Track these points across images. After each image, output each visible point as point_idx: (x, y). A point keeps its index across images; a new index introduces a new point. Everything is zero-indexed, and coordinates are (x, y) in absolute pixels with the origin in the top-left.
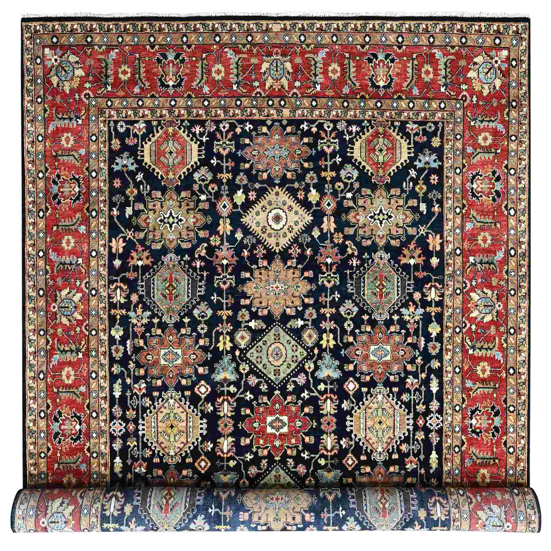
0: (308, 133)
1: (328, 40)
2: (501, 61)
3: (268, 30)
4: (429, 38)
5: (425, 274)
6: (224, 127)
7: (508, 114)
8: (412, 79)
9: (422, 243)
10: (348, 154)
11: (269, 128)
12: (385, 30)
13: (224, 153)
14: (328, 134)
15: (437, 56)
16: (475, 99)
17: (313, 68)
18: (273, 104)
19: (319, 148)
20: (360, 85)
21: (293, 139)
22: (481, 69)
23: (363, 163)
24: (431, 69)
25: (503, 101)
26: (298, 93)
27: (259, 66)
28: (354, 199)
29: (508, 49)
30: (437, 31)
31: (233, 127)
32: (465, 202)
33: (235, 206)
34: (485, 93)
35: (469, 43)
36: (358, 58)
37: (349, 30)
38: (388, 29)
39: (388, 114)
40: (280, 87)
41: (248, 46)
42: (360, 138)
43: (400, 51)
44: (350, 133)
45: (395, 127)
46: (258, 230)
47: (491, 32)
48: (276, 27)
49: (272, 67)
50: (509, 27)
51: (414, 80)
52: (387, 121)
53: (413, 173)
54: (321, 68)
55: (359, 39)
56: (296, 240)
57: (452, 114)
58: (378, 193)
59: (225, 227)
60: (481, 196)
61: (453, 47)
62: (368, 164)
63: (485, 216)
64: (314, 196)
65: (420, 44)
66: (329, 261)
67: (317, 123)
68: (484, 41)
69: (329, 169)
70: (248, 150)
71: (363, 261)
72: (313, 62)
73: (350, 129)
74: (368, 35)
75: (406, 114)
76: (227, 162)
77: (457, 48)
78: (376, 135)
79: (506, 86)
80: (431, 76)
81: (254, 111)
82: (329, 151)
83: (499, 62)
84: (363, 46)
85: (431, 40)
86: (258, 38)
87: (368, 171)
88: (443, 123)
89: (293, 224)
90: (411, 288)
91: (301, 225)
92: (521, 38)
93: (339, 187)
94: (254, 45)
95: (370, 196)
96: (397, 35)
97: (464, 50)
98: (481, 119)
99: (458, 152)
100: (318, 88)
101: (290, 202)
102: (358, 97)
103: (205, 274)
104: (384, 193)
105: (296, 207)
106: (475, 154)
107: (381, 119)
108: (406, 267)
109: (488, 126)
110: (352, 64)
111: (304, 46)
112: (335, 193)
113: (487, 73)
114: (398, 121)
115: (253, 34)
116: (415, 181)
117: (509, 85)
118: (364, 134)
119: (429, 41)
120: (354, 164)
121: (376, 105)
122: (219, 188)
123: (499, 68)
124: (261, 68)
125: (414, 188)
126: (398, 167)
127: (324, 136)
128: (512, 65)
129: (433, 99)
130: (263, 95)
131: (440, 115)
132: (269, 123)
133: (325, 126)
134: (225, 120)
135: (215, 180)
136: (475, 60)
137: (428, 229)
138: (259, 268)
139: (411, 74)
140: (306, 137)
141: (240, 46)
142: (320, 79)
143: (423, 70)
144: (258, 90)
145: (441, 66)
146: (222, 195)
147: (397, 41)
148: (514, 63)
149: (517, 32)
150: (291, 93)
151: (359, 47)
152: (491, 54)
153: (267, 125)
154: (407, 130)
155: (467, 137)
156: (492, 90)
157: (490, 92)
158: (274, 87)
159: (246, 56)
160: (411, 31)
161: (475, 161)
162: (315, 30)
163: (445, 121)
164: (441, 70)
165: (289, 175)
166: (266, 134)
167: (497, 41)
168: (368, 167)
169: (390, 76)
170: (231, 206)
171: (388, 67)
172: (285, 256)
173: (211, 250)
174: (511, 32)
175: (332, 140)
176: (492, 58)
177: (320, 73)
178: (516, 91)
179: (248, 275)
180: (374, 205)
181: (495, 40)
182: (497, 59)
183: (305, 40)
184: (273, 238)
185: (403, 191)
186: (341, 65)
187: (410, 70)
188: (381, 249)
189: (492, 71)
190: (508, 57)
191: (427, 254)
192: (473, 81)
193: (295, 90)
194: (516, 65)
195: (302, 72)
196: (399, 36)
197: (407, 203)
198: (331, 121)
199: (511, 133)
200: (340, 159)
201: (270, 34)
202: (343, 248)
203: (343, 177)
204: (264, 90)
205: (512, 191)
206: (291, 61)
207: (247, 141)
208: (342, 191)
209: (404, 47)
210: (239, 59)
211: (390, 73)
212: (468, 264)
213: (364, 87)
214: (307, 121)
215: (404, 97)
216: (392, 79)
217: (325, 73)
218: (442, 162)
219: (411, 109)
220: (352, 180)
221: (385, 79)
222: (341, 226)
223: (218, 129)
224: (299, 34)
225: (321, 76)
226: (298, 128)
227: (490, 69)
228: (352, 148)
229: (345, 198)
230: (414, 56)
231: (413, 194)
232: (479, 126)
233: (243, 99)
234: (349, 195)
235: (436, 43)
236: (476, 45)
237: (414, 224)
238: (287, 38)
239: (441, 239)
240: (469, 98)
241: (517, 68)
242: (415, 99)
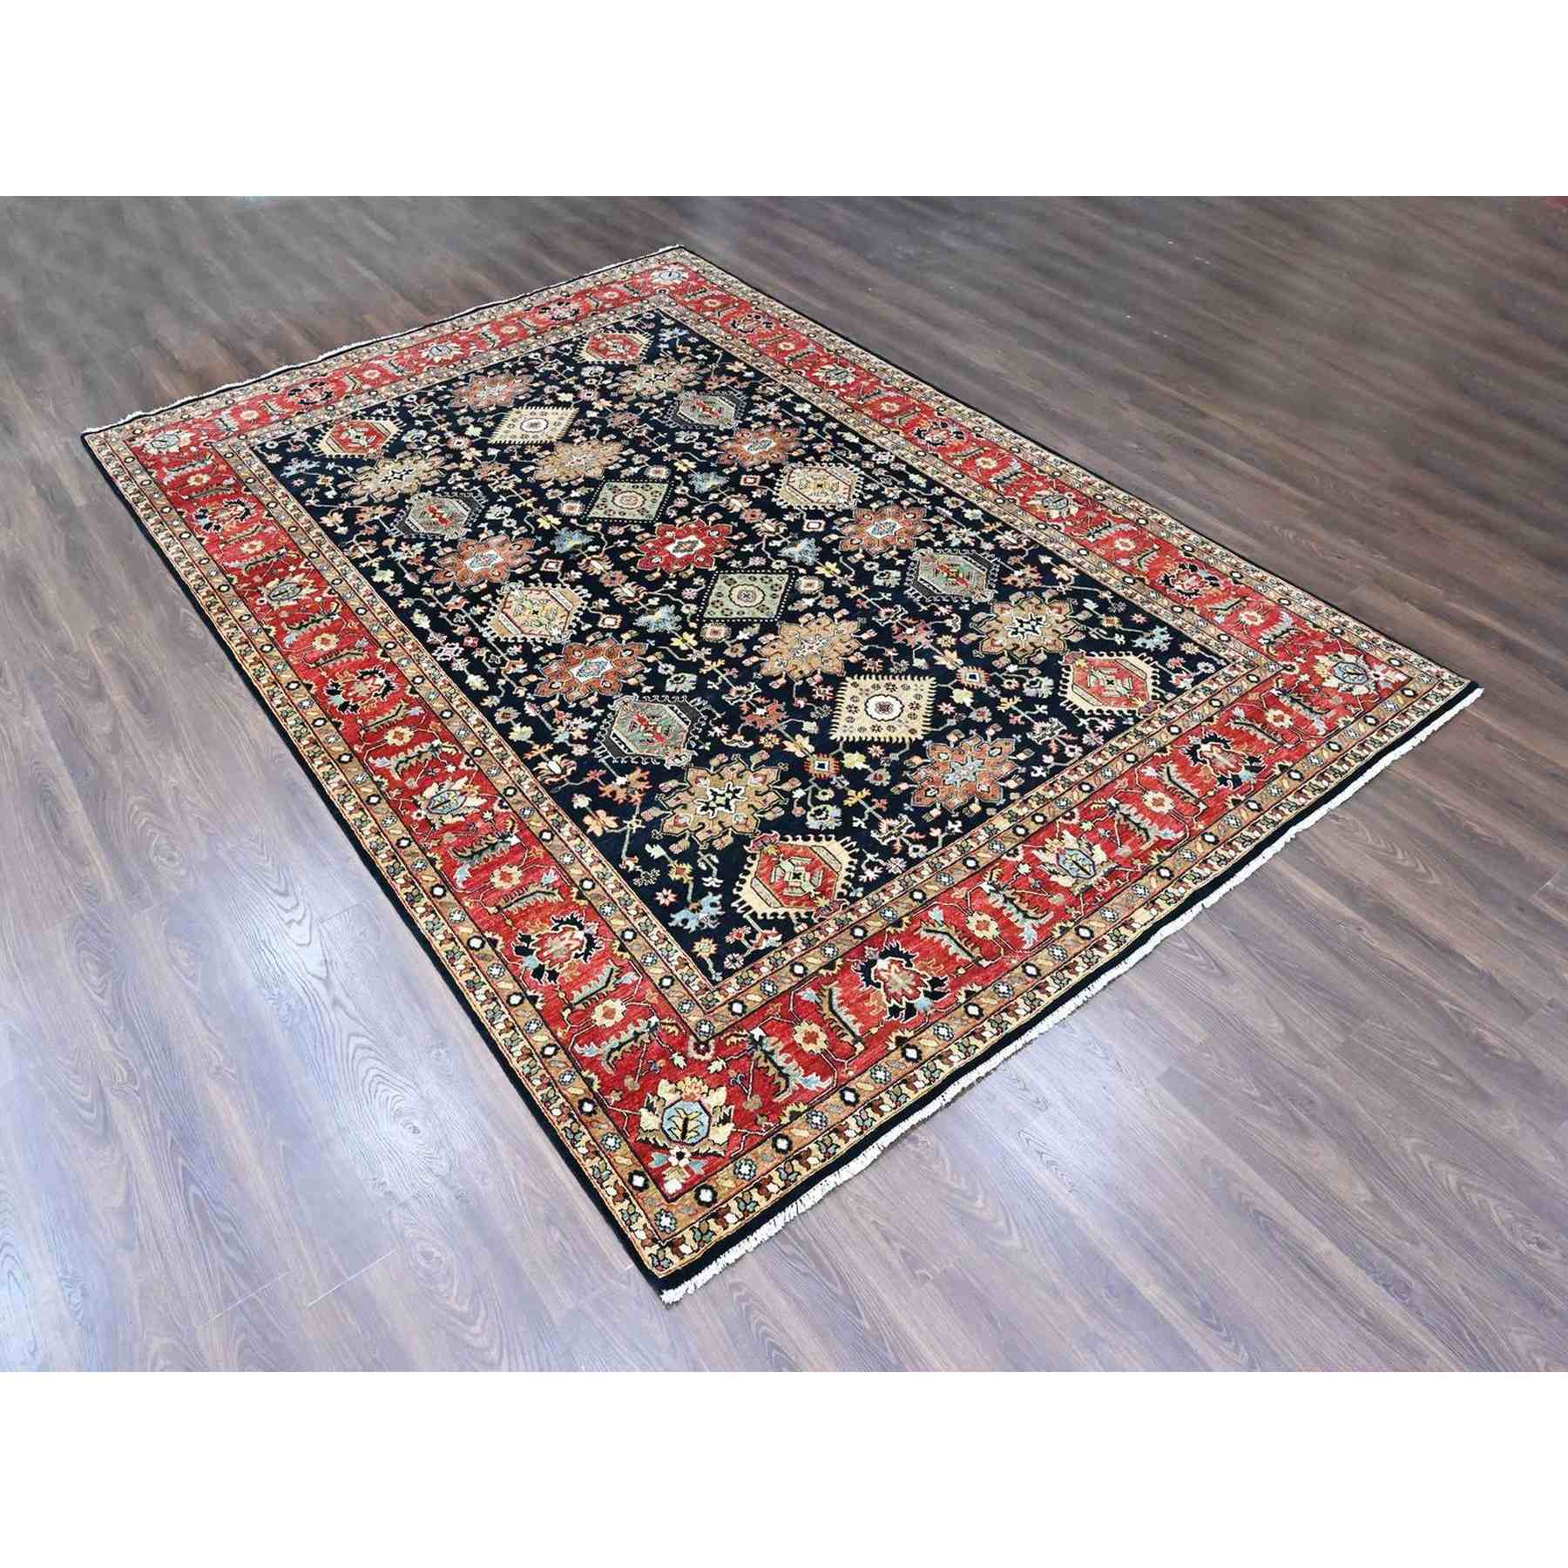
0: (941, 822)
1: (1040, 961)
2: (669, 1164)
3: (1151, 903)
4: (857, 1096)
5: (587, 780)
6: (1072, 750)
7: (589, 1082)
8: (831, 1008)
9: (621, 811)
10: (848, 838)
11: (1007, 791)
12: (953, 1047)
13: (1038, 726)
14: (907, 842)
15: (814, 1077)
16: (679, 1061)
17: (1024, 907)
18: (1033, 820)
19: (905, 817)
20: (919, 936)
21: (957, 801)
22: (705, 1119)
23: (812, 842)
24: (807, 1048)
25: (614, 1097)
26: (1009, 859)
27: (1109, 848)
28: (788, 794)
29: (670, 1199)
30: (851, 1121)
31: (1061, 757)
32: (583, 902)
33: (960, 686)
34: (664, 1088)
35: (767, 1147)
36: (961, 971)
37: (1020, 1001)
38: (950, 1052)
39: (831, 931)
40: (1047, 846)
41: (1155, 862)
42: (849, 870)
43: (894, 1035)
44: (871, 865)
45: (800, 920)
46: (898, 682)
47: (733, 1204)
48: (1143, 918)
49: (1088, 861)
50: (700, 1242)
51: (826, 1010)
52: (821, 920)
53: (712, 881)
54: (1009, 915)
55: (989, 1002)
56: (833, 704)
57: (708, 1007)
58: (753, 824)
59: (949, 660)
60: (556, 929)
61: (795, 1116)
62: (805, 847)
63: (529, 907)
64: (855, 761)
65: (868, 1073)
66: (760, 711)
67: (940, 842)
68: (737, 1172)
69: (862, 803)
70: (1012, 747)
71: (704, 737)
72: (1031, 913)
73: (877, 870)
74: (977, 1017)
75: (797, 950)
76: (1023, 719)
77: (785, 1120)
78: (823, 891)
79: (627, 1127)
80: (799, 1038)
81: (1051, 794)
82: (884, 824)
83: (674, 1160)
84: (969, 994)
85: (850, 1097)
86: (1152, 883)
87: (795, 839)
88: (714, 983)
89: (855, 716)
90: (598, 753)
91: (842, 721)
92: (655, 1241)
93: (824, 794)
94: (1146, 871)
95: (763, 813)
96: (926, 1055)
97: (767, 1128)
98: (641, 1037)
99: (649, 960)
100: (986, 887)
101: (884, 735)
102: (906, 920)
103: (924, 608)
104: (740, 829)
105: (869, 735)
106: (613, 979)
107: (837, 915)
108: (625, 769)
109: (618, 1037)
110: (964, 956)
111: (1070, 924)
112: (825, 783)
113: (686, 1121)
114: (801, 932)
115: (1167, 882)
116: (698, 874)
117: (621, 1132)
118: (848, 878)
119: (852, 1091)
120: (827, 832)
121: (862, 928)
122: (1002, 689)
123: (665, 1149)
124: (1103, 849)
125: (694, 864)
126: (747, 873)
127: (912, 836)
128: (640, 1174)
129: (763, 1007)
130: (1061, 820)
131: (730, 990)
132: (1013, 796)
133: (922, 848)
134: (1080, 758)
135: (1019, 691)
136: (730, 1127)
137: (624, 833)
138: (858, 650)
139: (841, 1014)
140: (938, 818)
141: (1166, 854)
142: (997, 901)
143: (823, 1037)
144: (1075, 821)
145: (792, 1068)
146: (989, 684)
147: (914, 1047)
148: (639, 1181)
149: (674, 1245)
150: (1021, 852)
151: (977, 988)
152: (703, 1162)
153: (1014, 791)
154: (774, 930)
155: (649, 992)
156: (653, 1099)
157: (654, 1094)
158: (1056, 841)
159: (1144, 848)
160: (905, 1082)
161: (606, 970)
162: (1077, 959)
163: (712, 988)
164: (787, 1061)
165: (917, 760)
166: (1004, 780)
167: (706, 1196)
168: (800, 842)
169: (878, 985)
170: (963, 682)
171: (895, 995)
172: (833, 681)
173: (942, 630)
174: (688, 1234)
175: (893, 838)
176: (695, 1155)
177: (1003, 908)
178: (598, 1134)
179: (865, 636)
180: (746, 806)
181: (715, 1194)
182: (684, 1162)
183: (1078, 934)
184: (869, 687)
185: (712, 850)
186: (980, 943)
187: (849, 1019)
188: (688, 767)
189: (679, 1133)
190: (659, 1181)
191: (601, 803)
192: (705, 1089)
193: (1020, 858)
194: (631, 1180)
195: (1035, 889)
196: (919, 1057)
197: (691, 839)
198: (919, 860)
199: (562, 1056)
200: (855, 825)
201: (1141, 902)
202: (751, 733)
203: (829, 807)
204: (1067, 827)
205: (495, 971)
206: (1067, 891)
207: (1022, 756)
208: (815, 791)
209: (892, 1046)
210: (1148, 837)
211: (882, 990)
212: (516, 830)
213: (911, 937)
214: (958, 836)
215: (823, 972)
216: (869, 982)
217: (996, 914)
218: (670, 930)
219: (792, 964)
220: (812, 812)
221: (883, 975)
222: (778, 754)
223: (1079, 743)
224: (1096, 935)
225: (998, 905)
226: (962, 817)
227: (685, 1131)
228: (849, 849)
229: (803, 787)
230: (860, 1047)
231: (689, 856)
232: (637, 1025)
233: (1085, 796)
234: (799, 794)
235: (835, 1099)
236: (749, 1156)
237: (656, 822)
238: (1109, 915)
239: (592, 833)
240: (693, 1054)
241: (626, 1177)
242: (800, 983)
